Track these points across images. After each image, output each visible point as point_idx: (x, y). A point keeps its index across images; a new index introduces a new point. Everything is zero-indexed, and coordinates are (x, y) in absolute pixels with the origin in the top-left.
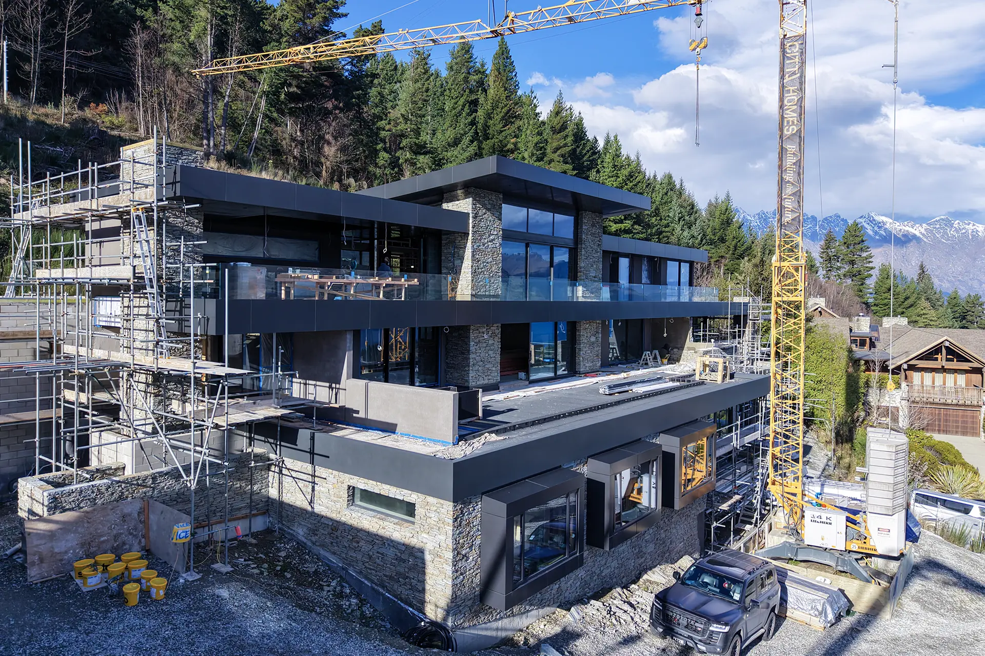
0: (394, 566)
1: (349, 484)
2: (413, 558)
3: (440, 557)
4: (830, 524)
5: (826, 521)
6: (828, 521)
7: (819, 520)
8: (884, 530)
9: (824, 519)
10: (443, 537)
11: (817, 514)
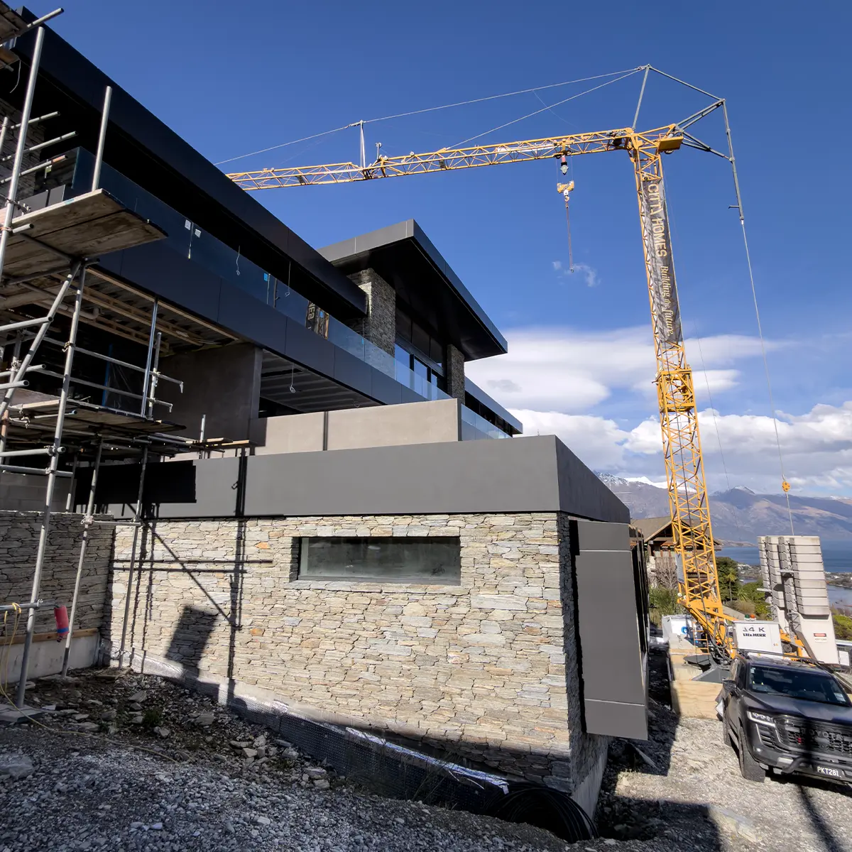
0: (409, 676)
1: (297, 534)
2: (459, 648)
3: (530, 631)
4: (764, 635)
5: (759, 633)
6: (762, 632)
7: (751, 633)
8: (820, 635)
9: (757, 632)
10: (535, 590)
11: (748, 626)
